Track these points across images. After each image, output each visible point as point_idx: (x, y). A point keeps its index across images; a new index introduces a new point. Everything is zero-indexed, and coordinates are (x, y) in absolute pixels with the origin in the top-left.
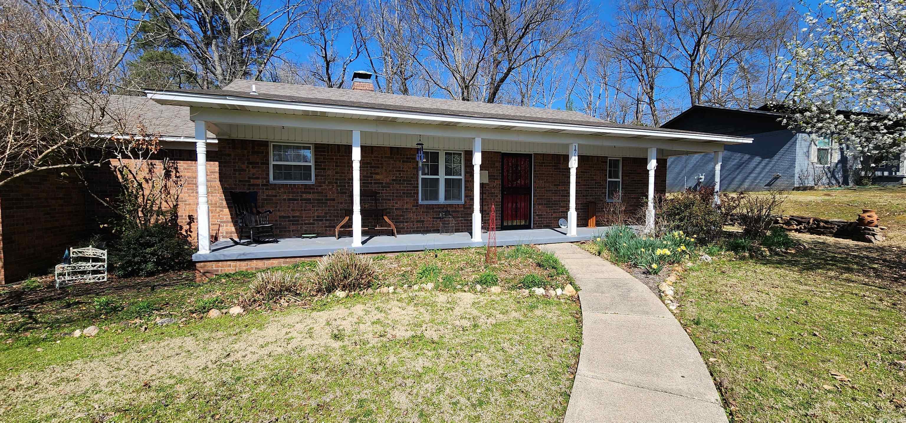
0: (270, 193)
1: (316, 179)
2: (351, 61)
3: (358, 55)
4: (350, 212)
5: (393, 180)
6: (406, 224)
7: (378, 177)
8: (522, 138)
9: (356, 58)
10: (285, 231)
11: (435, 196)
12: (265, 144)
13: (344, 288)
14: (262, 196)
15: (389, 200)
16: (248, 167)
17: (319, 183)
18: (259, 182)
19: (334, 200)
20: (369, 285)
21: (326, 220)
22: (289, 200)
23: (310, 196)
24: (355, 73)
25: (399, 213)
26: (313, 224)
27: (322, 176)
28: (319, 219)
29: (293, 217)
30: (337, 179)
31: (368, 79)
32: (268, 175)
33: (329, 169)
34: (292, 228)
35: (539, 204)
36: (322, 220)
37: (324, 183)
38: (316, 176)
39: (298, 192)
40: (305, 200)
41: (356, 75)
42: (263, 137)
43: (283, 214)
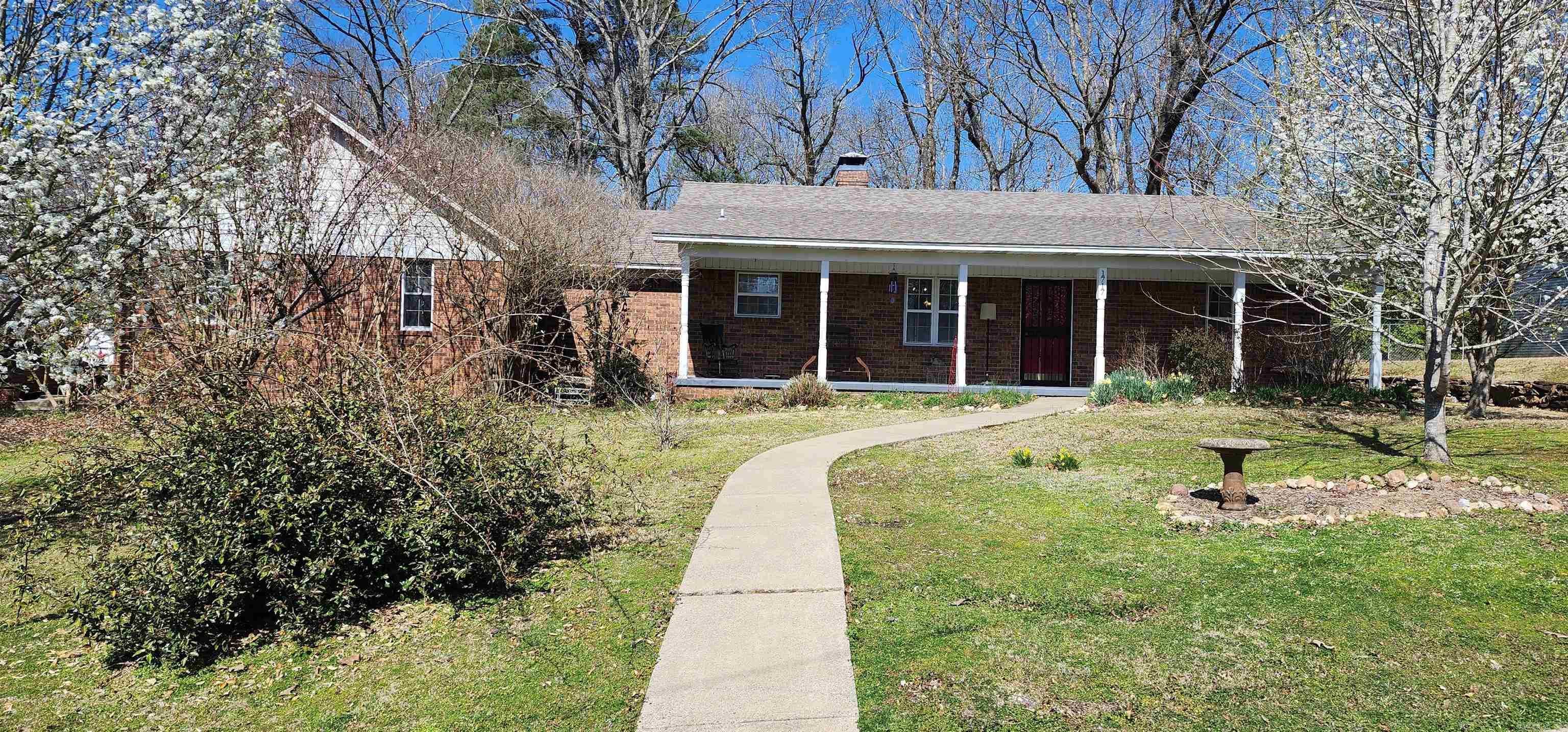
0: (735, 327)
1: (782, 313)
2: (848, 92)
3: (862, 81)
4: (816, 353)
5: (872, 315)
6: (885, 370)
7: (853, 311)
8: (1023, 264)
9: (859, 85)
10: (748, 371)
11: (926, 336)
12: (731, 273)
13: (804, 403)
14: (727, 330)
15: (866, 339)
16: (713, 298)
17: (785, 317)
18: (724, 315)
19: (801, 337)
20: (825, 403)
21: (792, 360)
22: (753, 335)
23: (774, 332)
24: (841, 158)
25: (876, 355)
26: (777, 364)
27: (790, 309)
28: (784, 358)
29: (756, 355)
30: (805, 313)
31: (861, 166)
32: (733, 307)
33: (797, 301)
34: (756, 367)
35: (1082, 352)
36: (787, 360)
37: (791, 317)
38: (782, 309)
39: (762, 328)
40: (770, 336)
41: (843, 161)
42: (729, 267)
43: (745, 351)
